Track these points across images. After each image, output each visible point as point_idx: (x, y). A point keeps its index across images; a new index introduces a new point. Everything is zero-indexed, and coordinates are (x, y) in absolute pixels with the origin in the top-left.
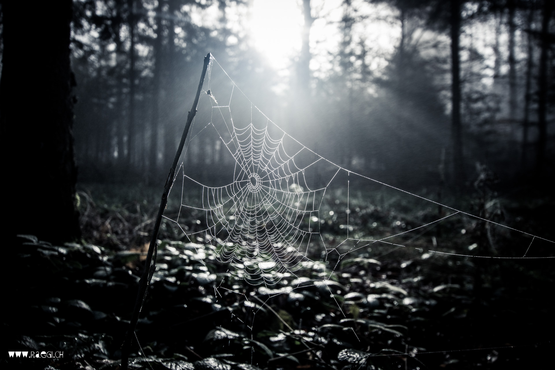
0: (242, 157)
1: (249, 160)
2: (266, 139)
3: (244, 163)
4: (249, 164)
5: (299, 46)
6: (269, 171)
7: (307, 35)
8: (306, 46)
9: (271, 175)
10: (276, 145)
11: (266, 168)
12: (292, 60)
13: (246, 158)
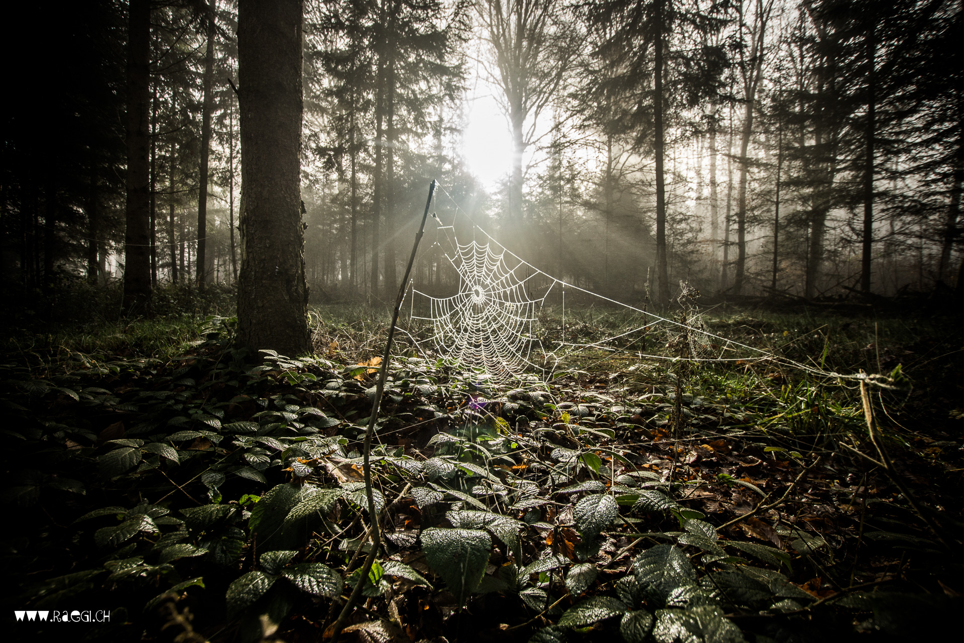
0: (466, 271)
1: (473, 274)
2: (488, 255)
3: (468, 277)
4: (473, 278)
5: (511, 171)
6: (491, 284)
7: (520, 160)
8: (518, 169)
9: (493, 287)
10: (498, 260)
11: (488, 281)
12: (504, 184)
13: (470, 272)
